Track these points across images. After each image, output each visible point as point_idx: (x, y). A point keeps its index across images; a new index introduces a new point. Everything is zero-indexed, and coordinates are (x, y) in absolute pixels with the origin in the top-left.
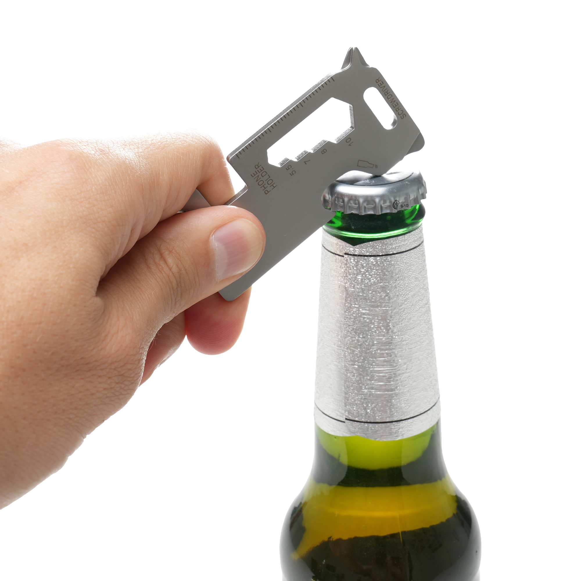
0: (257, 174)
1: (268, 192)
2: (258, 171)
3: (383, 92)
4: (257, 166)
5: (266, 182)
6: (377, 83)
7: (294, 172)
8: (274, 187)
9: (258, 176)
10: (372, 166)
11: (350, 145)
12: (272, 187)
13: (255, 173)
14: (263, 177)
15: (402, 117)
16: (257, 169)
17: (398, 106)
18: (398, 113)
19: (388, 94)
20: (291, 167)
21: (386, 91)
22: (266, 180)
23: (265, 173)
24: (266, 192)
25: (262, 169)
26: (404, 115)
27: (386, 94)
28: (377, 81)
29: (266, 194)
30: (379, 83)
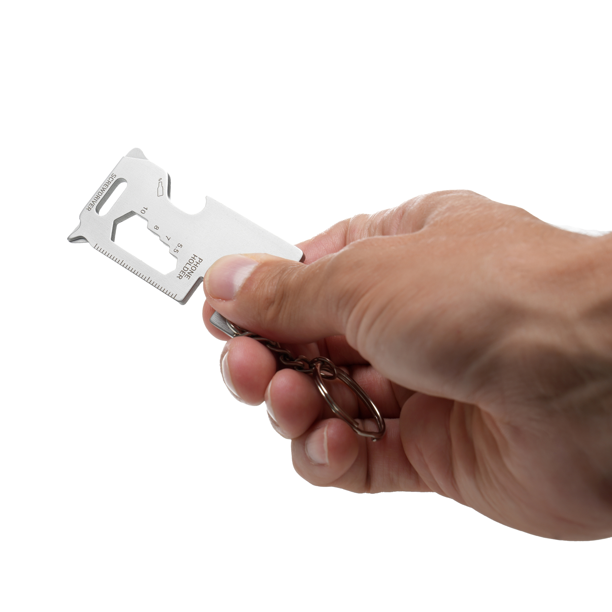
0: (187, 275)
1: (200, 259)
2: (184, 275)
4: (180, 277)
5: (192, 265)
6: (91, 209)
7: (179, 245)
8: (195, 256)
9: (188, 273)
10: (160, 183)
11: (147, 209)
12: (195, 258)
13: (187, 276)
14: (188, 269)
15: (115, 176)
16: (183, 276)
17: (106, 184)
18: (112, 181)
19: (98, 196)
20: (175, 249)
21: (96, 199)
22: (191, 265)
23: (185, 269)
24: (201, 261)
25: (182, 272)
26: (113, 175)
27: (98, 198)
28: (89, 210)
29: (202, 260)
30: (91, 207)
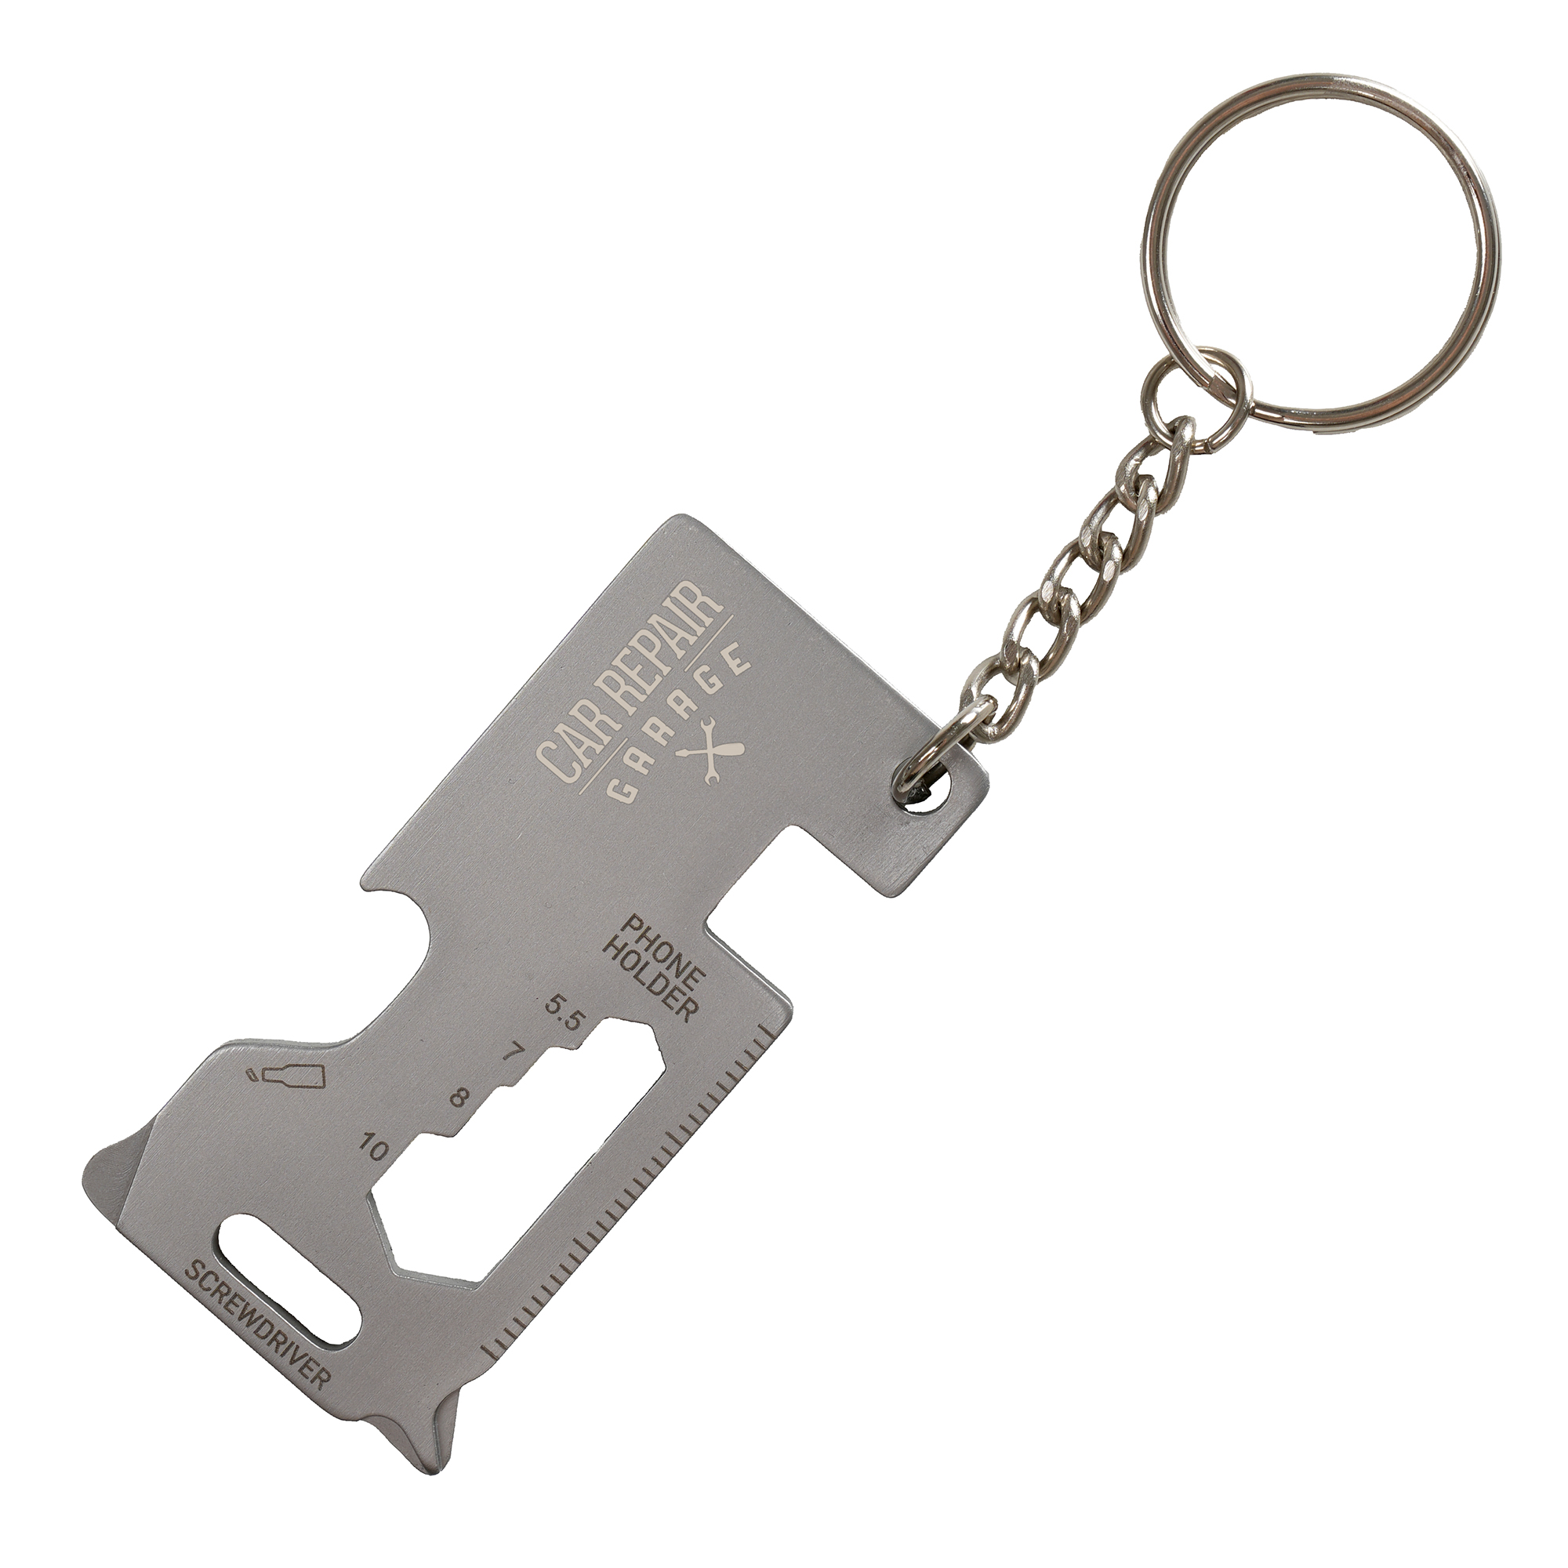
3: (292, 1343)
